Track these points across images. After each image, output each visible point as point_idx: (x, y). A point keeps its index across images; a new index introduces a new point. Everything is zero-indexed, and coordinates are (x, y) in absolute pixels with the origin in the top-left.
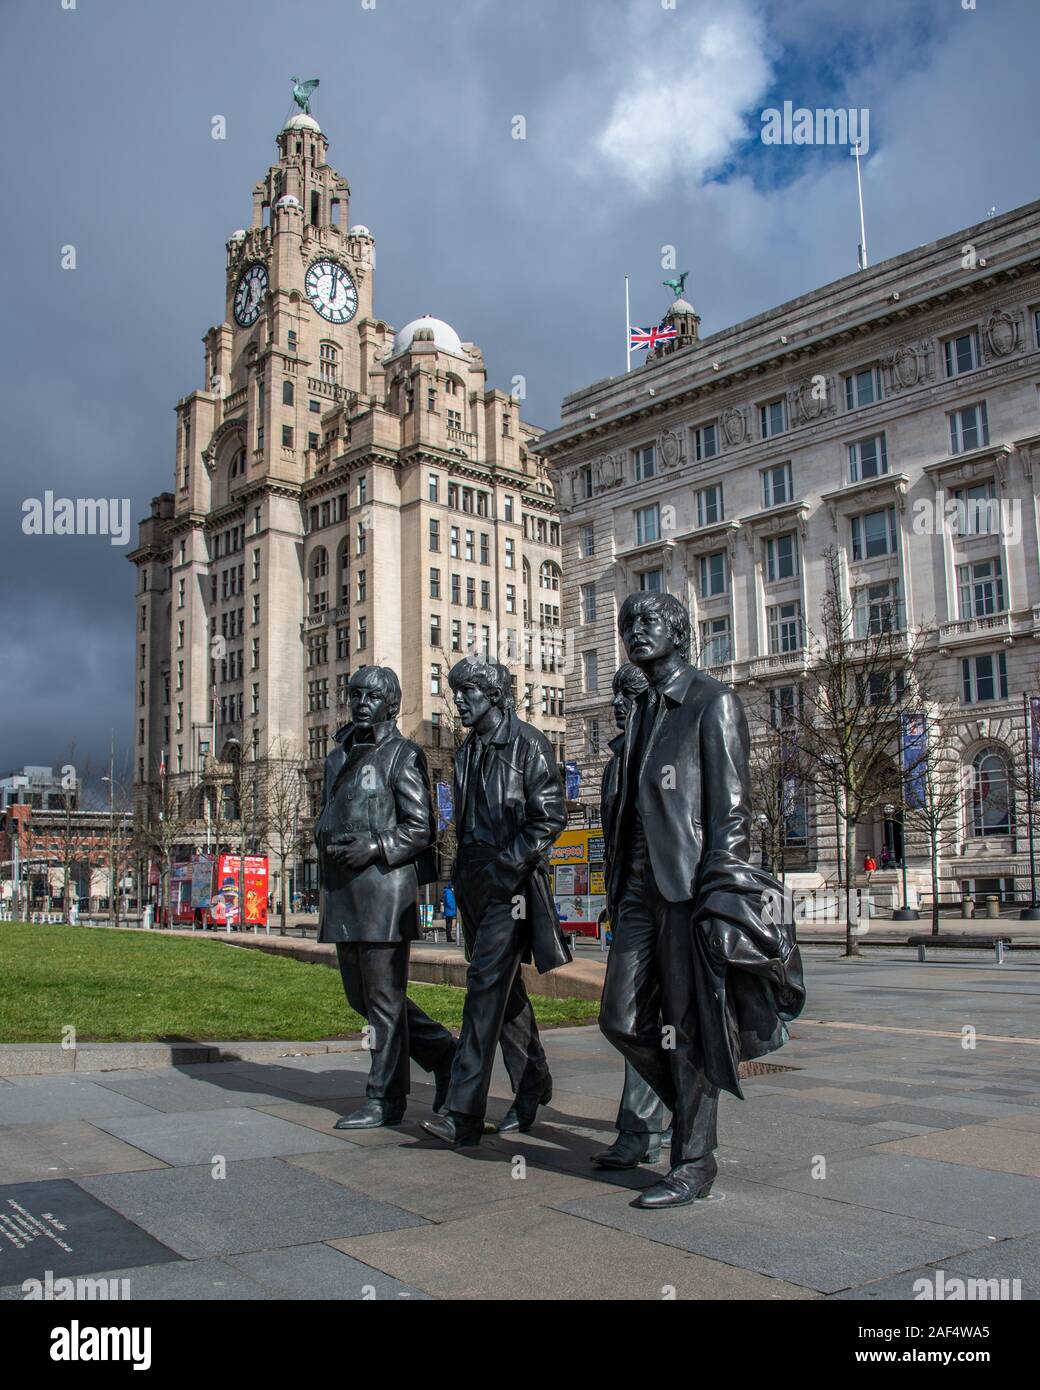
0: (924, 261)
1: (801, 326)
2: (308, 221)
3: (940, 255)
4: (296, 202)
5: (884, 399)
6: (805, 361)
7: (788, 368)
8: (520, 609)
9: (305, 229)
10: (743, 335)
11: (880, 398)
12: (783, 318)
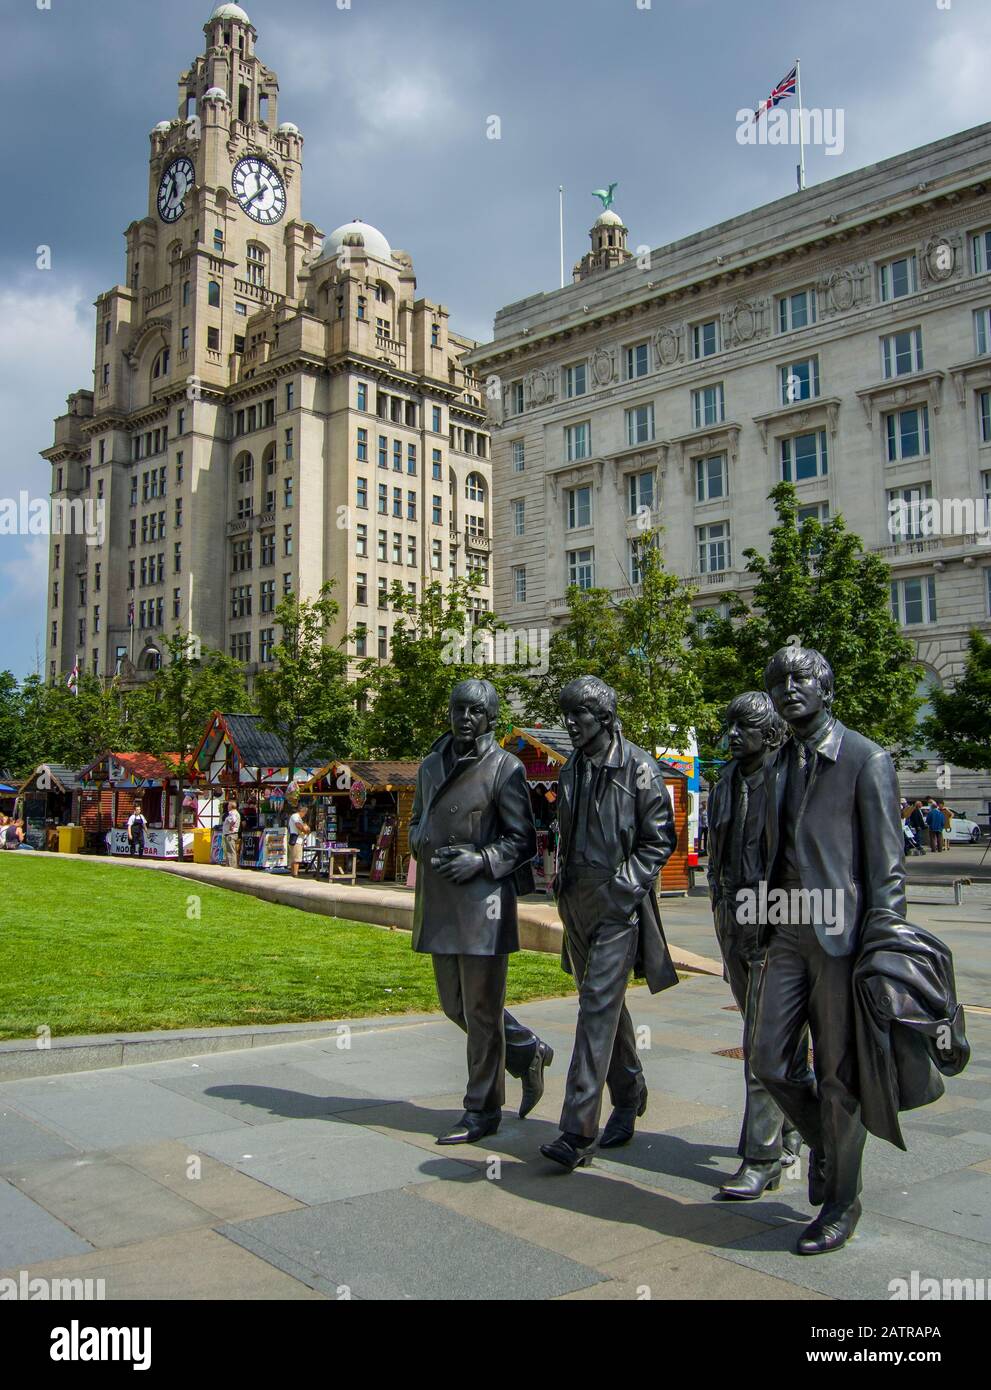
0: (864, 183)
1: (737, 246)
2: (236, 116)
3: (880, 177)
4: (223, 95)
5: (819, 322)
6: (740, 282)
7: (723, 288)
8: (446, 519)
9: (233, 124)
10: (679, 254)
11: (814, 321)
12: (719, 238)
